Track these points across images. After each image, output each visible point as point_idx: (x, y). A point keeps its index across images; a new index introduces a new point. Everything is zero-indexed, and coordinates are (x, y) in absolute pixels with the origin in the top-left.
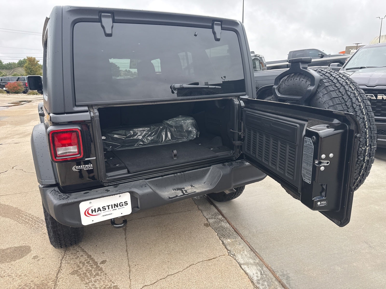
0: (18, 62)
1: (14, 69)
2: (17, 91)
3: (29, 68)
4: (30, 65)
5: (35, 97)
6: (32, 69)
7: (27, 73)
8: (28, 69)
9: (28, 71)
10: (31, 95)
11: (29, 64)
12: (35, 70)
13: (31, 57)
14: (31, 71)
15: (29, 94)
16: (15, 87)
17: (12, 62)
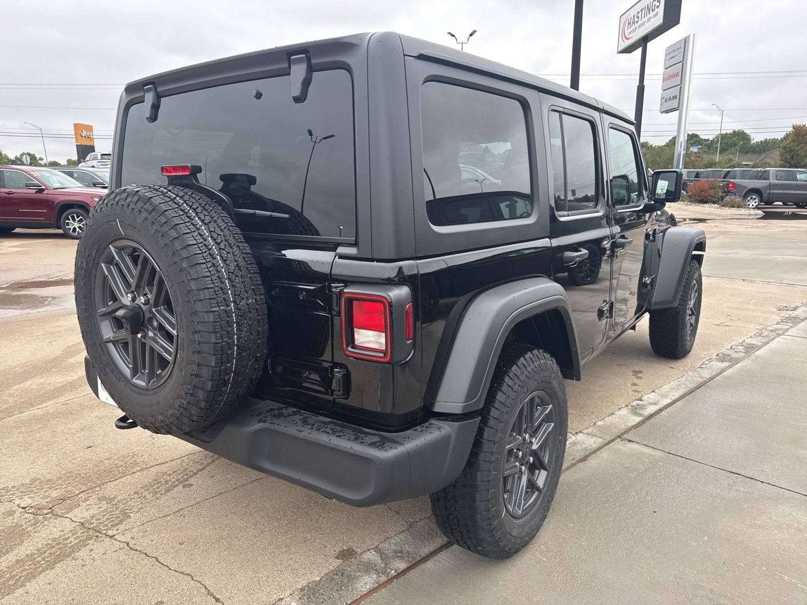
0: (782, 137)
1: (769, 152)
2: (706, 198)
3: (791, 150)
4: (795, 144)
5: (732, 212)
6: (797, 151)
7: (782, 160)
8: (787, 152)
9: (787, 155)
10: (725, 208)
11: (793, 140)
12: (803, 154)
13: (804, 124)
14: (792, 157)
15: (723, 206)
16: (703, 191)
17: (771, 138)
